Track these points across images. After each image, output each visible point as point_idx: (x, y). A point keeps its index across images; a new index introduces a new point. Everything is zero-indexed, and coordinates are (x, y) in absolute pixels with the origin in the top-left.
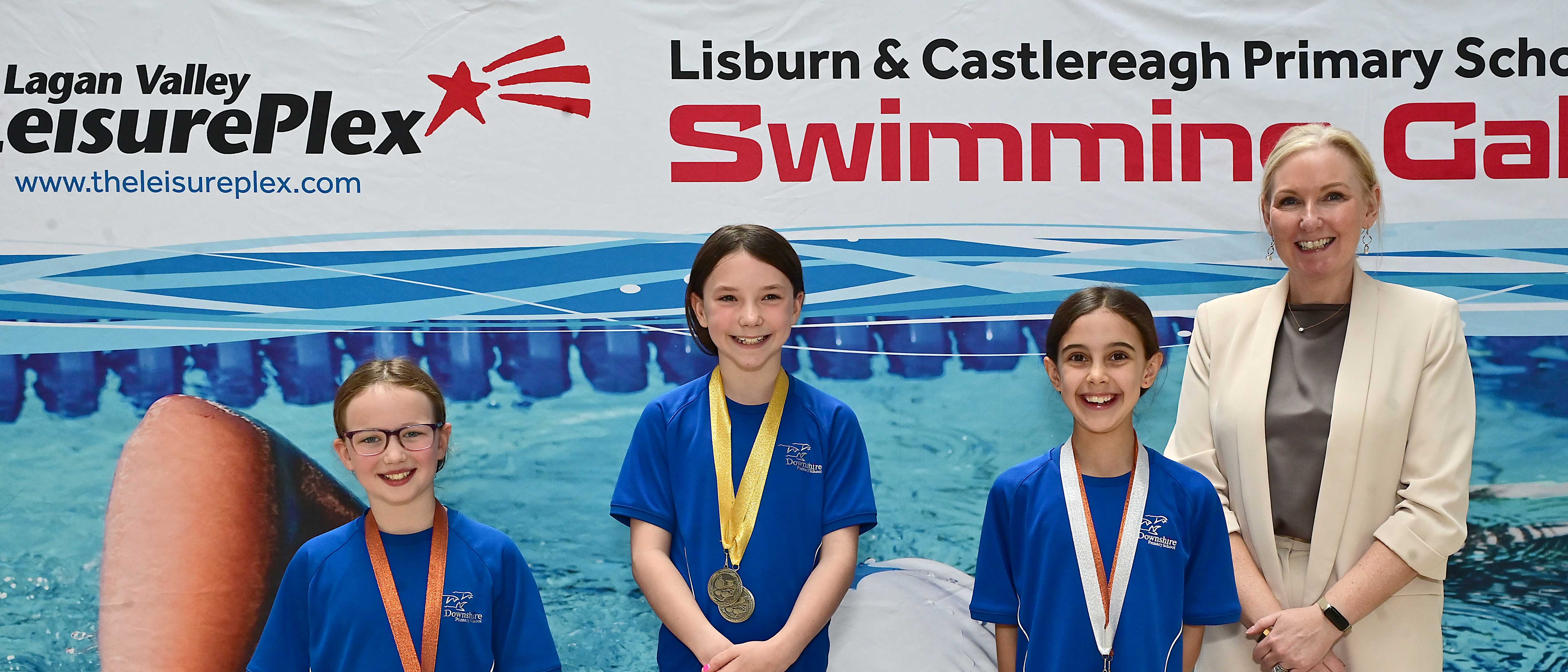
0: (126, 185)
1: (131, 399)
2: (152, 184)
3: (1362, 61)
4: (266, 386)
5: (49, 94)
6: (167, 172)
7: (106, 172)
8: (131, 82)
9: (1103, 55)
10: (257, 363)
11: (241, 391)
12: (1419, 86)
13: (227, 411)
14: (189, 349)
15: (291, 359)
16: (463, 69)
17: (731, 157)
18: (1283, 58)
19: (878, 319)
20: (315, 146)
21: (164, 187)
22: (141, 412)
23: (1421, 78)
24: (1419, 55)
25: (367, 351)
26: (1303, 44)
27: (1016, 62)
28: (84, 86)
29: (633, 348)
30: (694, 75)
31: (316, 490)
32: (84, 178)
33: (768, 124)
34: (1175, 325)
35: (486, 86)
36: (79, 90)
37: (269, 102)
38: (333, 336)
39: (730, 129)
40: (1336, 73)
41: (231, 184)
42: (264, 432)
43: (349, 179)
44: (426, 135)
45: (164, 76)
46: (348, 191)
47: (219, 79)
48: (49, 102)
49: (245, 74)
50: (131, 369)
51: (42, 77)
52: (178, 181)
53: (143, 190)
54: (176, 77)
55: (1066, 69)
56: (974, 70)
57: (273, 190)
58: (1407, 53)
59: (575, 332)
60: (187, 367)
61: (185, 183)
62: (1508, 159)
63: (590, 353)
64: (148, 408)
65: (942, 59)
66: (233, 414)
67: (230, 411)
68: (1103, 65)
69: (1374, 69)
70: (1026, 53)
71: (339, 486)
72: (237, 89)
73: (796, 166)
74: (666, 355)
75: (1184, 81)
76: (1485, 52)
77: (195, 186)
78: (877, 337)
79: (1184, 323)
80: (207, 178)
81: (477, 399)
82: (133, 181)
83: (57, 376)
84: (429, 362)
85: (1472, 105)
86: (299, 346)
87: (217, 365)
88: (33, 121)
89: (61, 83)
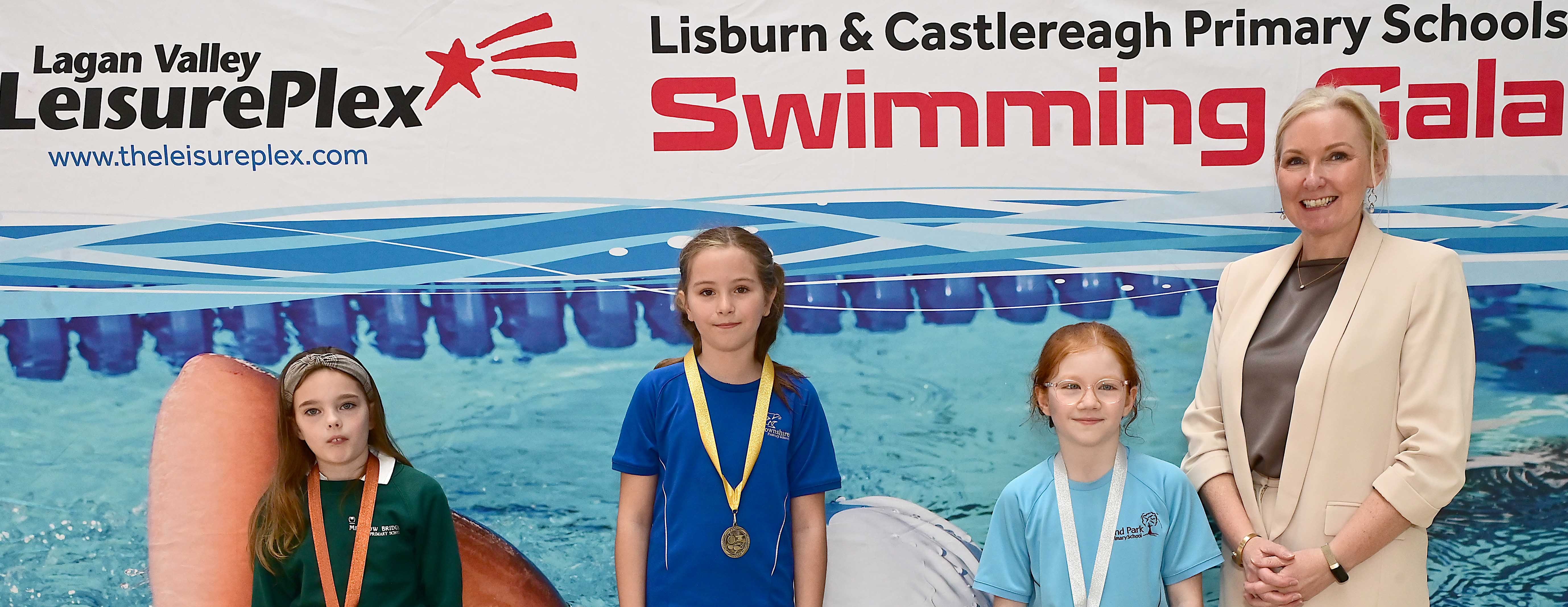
0: (152, 158)
1: (166, 358)
2: (175, 158)
3: (1295, 28)
4: (288, 345)
5: (75, 73)
6: (188, 147)
7: (132, 146)
8: (150, 61)
9: (1054, 25)
10: (279, 325)
11: (266, 349)
12: (1348, 52)
13: (254, 368)
14: (216, 311)
15: (310, 320)
16: (458, 46)
17: (709, 127)
18: (1221, 26)
19: (846, 277)
20: (323, 120)
21: (186, 160)
22: (177, 369)
23: (1350, 44)
24: (1349, 22)
25: (379, 312)
26: (1240, 13)
27: (973, 33)
28: (108, 65)
29: (622, 306)
30: (672, 49)
32: (112, 153)
33: (743, 96)
34: (1119, 280)
35: (481, 62)
36: (103, 70)
37: (280, 79)
38: (347, 298)
39: (708, 100)
40: (1271, 40)
41: (247, 157)
43: (356, 151)
44: (426, 109)
45: (181, 55)
46: (356, 163)
47: (231, 58)
48: (75, 81)
49: (256, 53)
50: (165, 330)
51: (67, 56)
52: (198, 154)
53: (167, 164)
54: (192, 56)
55: (1019, 40)
56: (933, 41)
57: (287, 162)
58: (1338, 21)
59: (569, 292)
61: (206, 156)
62: (1430, 121)
63: (584, 312)
64: (182, 367)
65: (904, 31)
66: (261, 371)
67: (257, 368)
68: (1053, 36)
69: (1306, 36)
70: (982, 25)
72: (249, 67)
73: (769, 135)
74: (652, 313)
75: (1129, 50)
76: (1410, 19)
77: (215, 159)
78: (845, 294)
79: (1127, 278)
80: (226, 151)
81: (481, 355)
82: (157, 156)
83: (98, 337)
84: (436, 321)
85: (1398, 69)
86: (317, 308)
87: (243, 326)
88: (62, 99)
89: (85, 63)
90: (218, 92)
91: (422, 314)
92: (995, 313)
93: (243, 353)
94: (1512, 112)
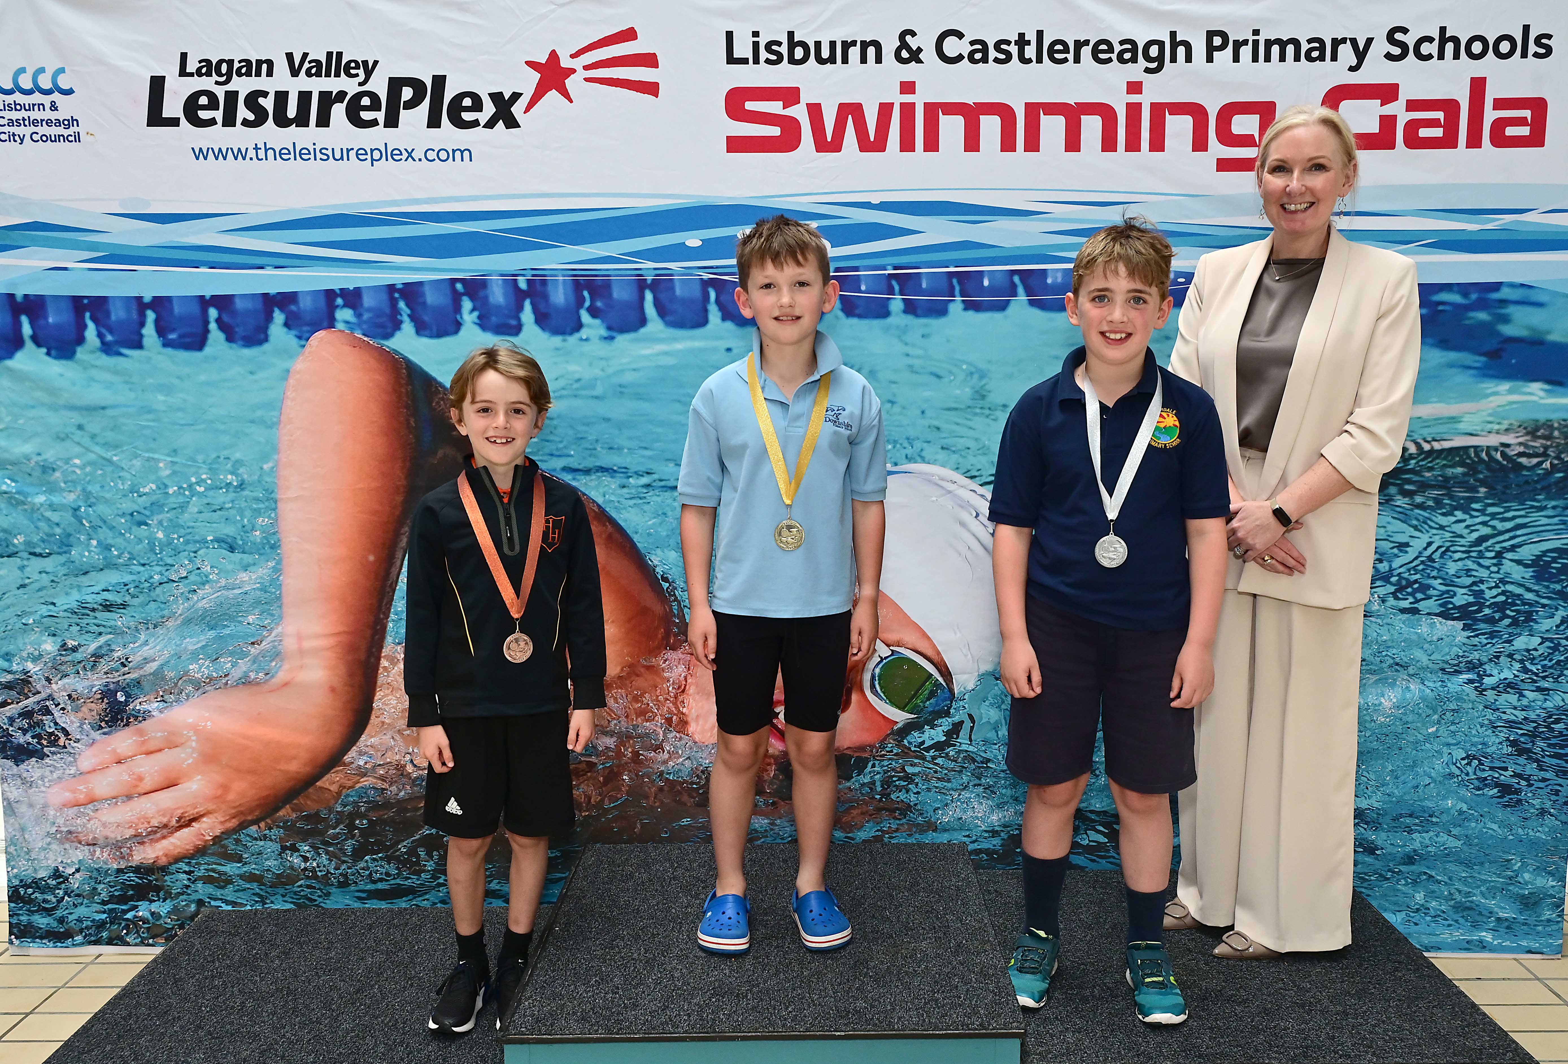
0: (282, 154)
1: (294, 332)
2: (302, 154)
3: (1305, 47)
4: (401, 322)
5: (215, 77)
6: (314, 144)
7: (265, 143)
8: (281, 67)
9: (1087, 42)
10: (393, 303)
11: (382, 326)
12: (1352, 69)
14: (338, 292)
15: (421, 300)
16: (554, 55)
18: (1238, 45)
19: (895, 268)
20: (434, 122)
21: (312, 156)
22: (303, 343)
23: (1354, 62)
24: (1354, 42)
25: (482, 294)
26: (1256, 32)
27: (1014, 49)
28: (244, 70)
29: (697, 292)
30: (745, 61)
31: (443, 407)
32: (247, 149)
33: (806, 104)
35: (573, 71)
36: (239, 74)
37: (395, 85)
38: (454, 281)
39: (775, 107)
40: (1282, 58)
41: (366, 154)
42: (401, 360)
43: (462, 150)
44: (524, 113)
45: (308, 62)
46: (462, 160)
47: (353, 65)
48: (215, 84)
49: (375, 60)
50: (293, 308)
51: (208, 62)
52: (323, 151)
53: (295, 159)
54: (318, 63)
55: (1055, 55)
56: (978, 56)
57: (401, 159)
58: (1344, 41)
59: (649, 278)
61: (330, 153)
63: (662, 296)
64: (307, 340)
65: (952, 47)
68: (1086, 51)
69: (1315, 54)
70: (1022, 42)
72: (369, 73)
74: (723, 298)
75: (1154, 65)
76: (1410, 40)
77: (338, 156)
78: (894, 283)
80: (347, 149)
81: (571, 334)
82: (287, 152)
83: (234, 313)
84: (532, 303)
85: (1397, 86)
87: (362, 305)
88: (203, 100)
89: (224, 68)
90: (342, 95)
91: (519, 296)
92: (1027, 302)
93: (362, 329)
94: (1499, 125)
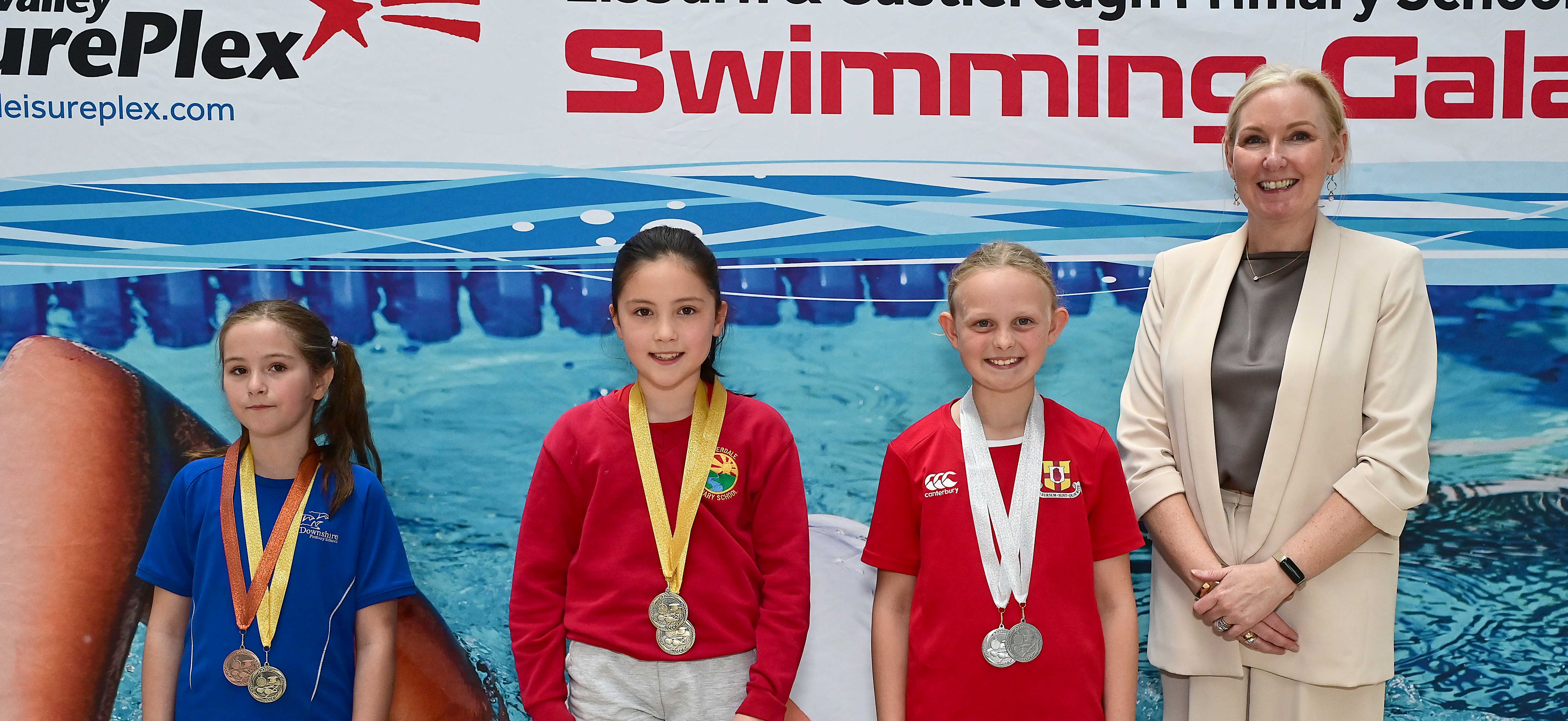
2: (10, 109)
4: (135, 327)
6: (26, 96)
10: (125, 302)
11: (109, 332)
12: (1359, 18)
13: (94, 353)
14: (52, 287)
17: (630, 85)
19: (786, 261)
20: (184, 69)
21: (22, 112)
23: (1361, 10)
25: (243, 291)
29: (526, 290)
31: (189, 439)
33: (670, 51)
34: (1099, 271)
35: (369, 7)
37: (135, 21)
38: (206, 274)
39: (630, 55)
40: (1272, 4)
41: (94, 109)
42: (134, 376)
43: (221, 105)
44: (304, 59)
46: (221, 118)
52: (37, 105)
57: (140, 117)
59: (465, 272)
60: (50, 306)
61: (46, 107)
62: (1451, 98)
63: (480, 295)
64: (9, 349)
66: (101, 357)
67: (97, 354)
71: (215, 433)
72: (100, 7)
73: (700, 97)
74: (562, 298)
75: (1113, 10)
77: (56, 111)
78: (785, 280)
79: (1108, 268)
80: (69, 103)
81: (361, 343)
85: (1414, 40)
86: (170, 285)
87: (82, 304)
90: (64, 35)
93: (81, 336)
94: (1543, 90)
